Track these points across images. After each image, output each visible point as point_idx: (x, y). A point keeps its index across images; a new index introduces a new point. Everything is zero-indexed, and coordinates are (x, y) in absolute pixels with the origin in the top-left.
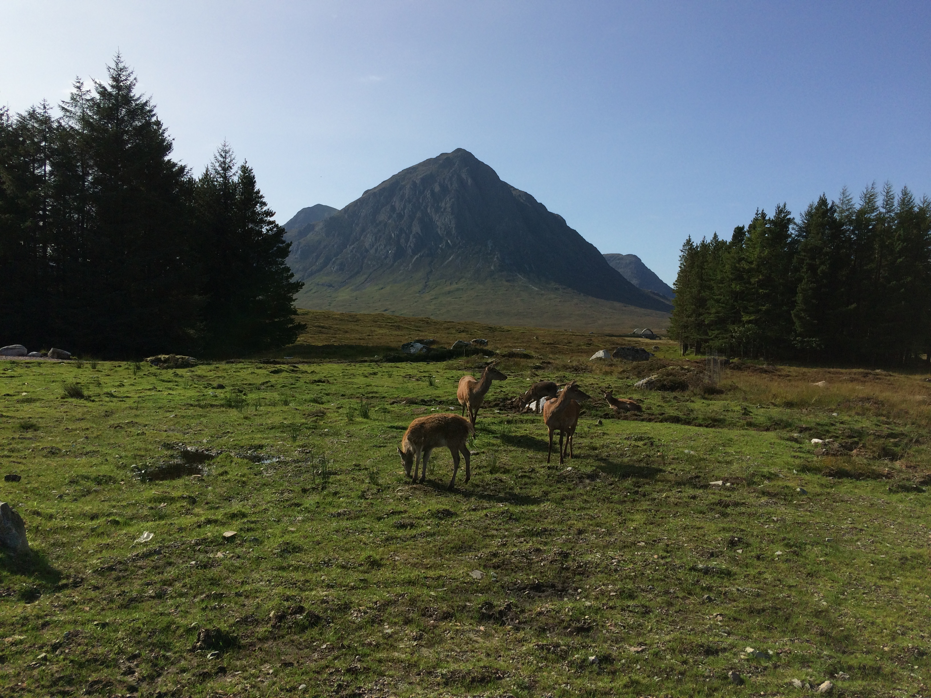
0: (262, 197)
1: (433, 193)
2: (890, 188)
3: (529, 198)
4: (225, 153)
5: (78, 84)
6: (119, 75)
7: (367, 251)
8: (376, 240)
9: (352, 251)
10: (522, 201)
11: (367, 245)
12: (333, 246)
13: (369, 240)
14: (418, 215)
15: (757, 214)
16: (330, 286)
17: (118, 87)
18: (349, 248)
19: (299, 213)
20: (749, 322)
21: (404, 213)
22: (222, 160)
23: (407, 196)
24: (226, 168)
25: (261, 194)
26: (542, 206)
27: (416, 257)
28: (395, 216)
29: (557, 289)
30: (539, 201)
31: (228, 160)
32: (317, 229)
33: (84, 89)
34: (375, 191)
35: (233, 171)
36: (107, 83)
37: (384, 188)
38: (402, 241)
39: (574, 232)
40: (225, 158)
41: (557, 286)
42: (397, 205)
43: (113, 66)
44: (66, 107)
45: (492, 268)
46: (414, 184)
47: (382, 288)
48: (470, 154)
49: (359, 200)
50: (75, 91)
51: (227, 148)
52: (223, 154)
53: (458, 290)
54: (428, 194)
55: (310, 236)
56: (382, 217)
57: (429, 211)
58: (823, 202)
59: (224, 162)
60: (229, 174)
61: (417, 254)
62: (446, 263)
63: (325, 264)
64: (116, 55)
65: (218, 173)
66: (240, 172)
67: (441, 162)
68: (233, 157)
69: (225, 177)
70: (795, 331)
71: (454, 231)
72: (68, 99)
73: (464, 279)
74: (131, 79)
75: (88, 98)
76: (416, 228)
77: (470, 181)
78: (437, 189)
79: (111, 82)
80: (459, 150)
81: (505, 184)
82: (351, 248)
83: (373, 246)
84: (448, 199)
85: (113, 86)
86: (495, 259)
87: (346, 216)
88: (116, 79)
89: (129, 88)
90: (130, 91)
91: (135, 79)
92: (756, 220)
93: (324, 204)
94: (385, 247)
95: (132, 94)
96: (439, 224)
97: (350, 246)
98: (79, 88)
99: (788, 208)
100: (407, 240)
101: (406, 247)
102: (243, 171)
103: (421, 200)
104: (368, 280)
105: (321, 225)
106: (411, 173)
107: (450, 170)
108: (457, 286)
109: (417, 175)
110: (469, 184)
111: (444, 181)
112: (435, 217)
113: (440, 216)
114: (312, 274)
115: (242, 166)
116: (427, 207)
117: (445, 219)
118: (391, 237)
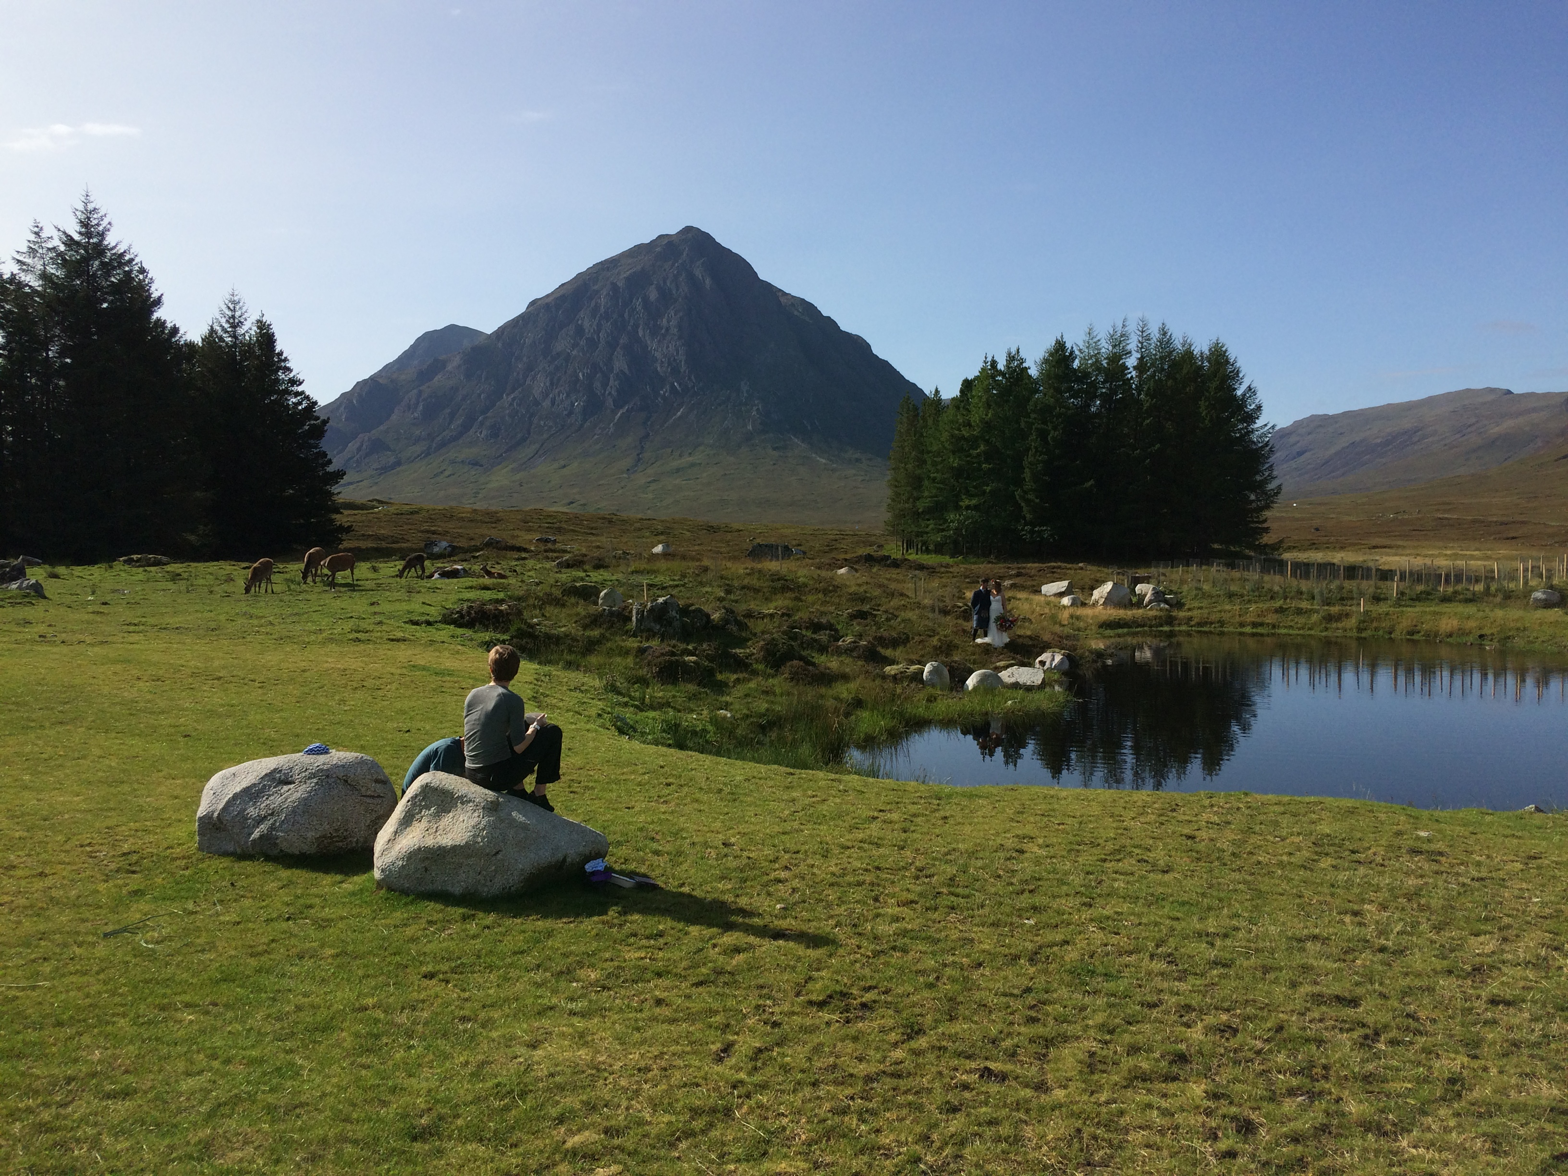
0: (286, 360)
1: (646, 302)
2: (1145, 325)
3: (809, 308)
4: (234, 304)
5: (36, 229)
6: (89, 218)
7: (537, 403)
8: (552, 384)
9: (511, 404)
10: (796, 313)
11: (537, 392)
12: (480, 395)
13: (539, 385)
14: (621, 341)
15: (985, 362)
16: (475, 464)
17: (88, 235)
18: (506, 399)
19: (419, 341)
20: (968, 508)
21: (599, 337)
22: (230, 313)
23: (602, 310)
24: (235, 323)
25: (284, 355)
26: (830, 323)
27: (621, 412)
28: (583, 343)
29: (858, 460)
30: (825, 314)
31: (237, 314)
32: (449, 367)
33: (44, 235)
34: (547, 301)
35: (245, 328)
36: (74, 230)
37: (564, 296)
38: (597, 384)
39: (886, 365)
40: (234, 310)
41: (858, 455)
42: (586, 324)
43: (81, 207)
44: (21, 258)
45: (750, 427)
46: (615, 287)
47: (564, 466)
48: (707, 236)
49: (521, 317)
50: (32, 237)
51: (236, 298)
52: (231, 307)
53: (693, 465)
54: (638, 303)
55: (438, 380)
56: (561, 345)
57: (641, 334)
58: (1060, 346)
59: (233, 317)
60: (240, 331)
61: (622, 407)
62: (671, 421)
63: (466, 428)
64: (84, 193)
65: (226, 332)
66: (255, 328)
67: (658, 249)
68: (244, 309)
69: (235, 336)
70: (1024, 518)
71: (683, 368)
72: (25, 249)
73: (701, 448)
74: (104, 223)
75: (50, 246)
76: (620, 364)
77: (708, 282)
78: (653, 295)
79: (78, 228)
80: (688, 230)
81: (768, 286)
82: (510, 399)
83: (547, 395)
84: (672, 313)
85: (80, 233)
86: (754, 413)
87: (500, 345)
88: (85, 224)
89: (102, 235)
90: (103, 239)
91: (110, 223)
92: (983, 370)
93: (461, 324)
94: (568, 395)
95: (106, 243)
96: (658, 355)
97: (508, 395)
98: (37, 234)
99: (1023, 354)
100: (605, 385)
101: (603, 395)
102: (258, 327)
103: (626, 315)
104: (541, 452)
105: (456, 361)
106: (608, 269)
107: (673, 265)
108: (691, 459)
109: (619, 274)
110: (708, 287)
111: (665, 282)
112: (652, 344)
113: (659, 341)
114: (443, 444)
115: (258, 321)
116: (638, 327)
117: (668, 347)
118: (578, 379)
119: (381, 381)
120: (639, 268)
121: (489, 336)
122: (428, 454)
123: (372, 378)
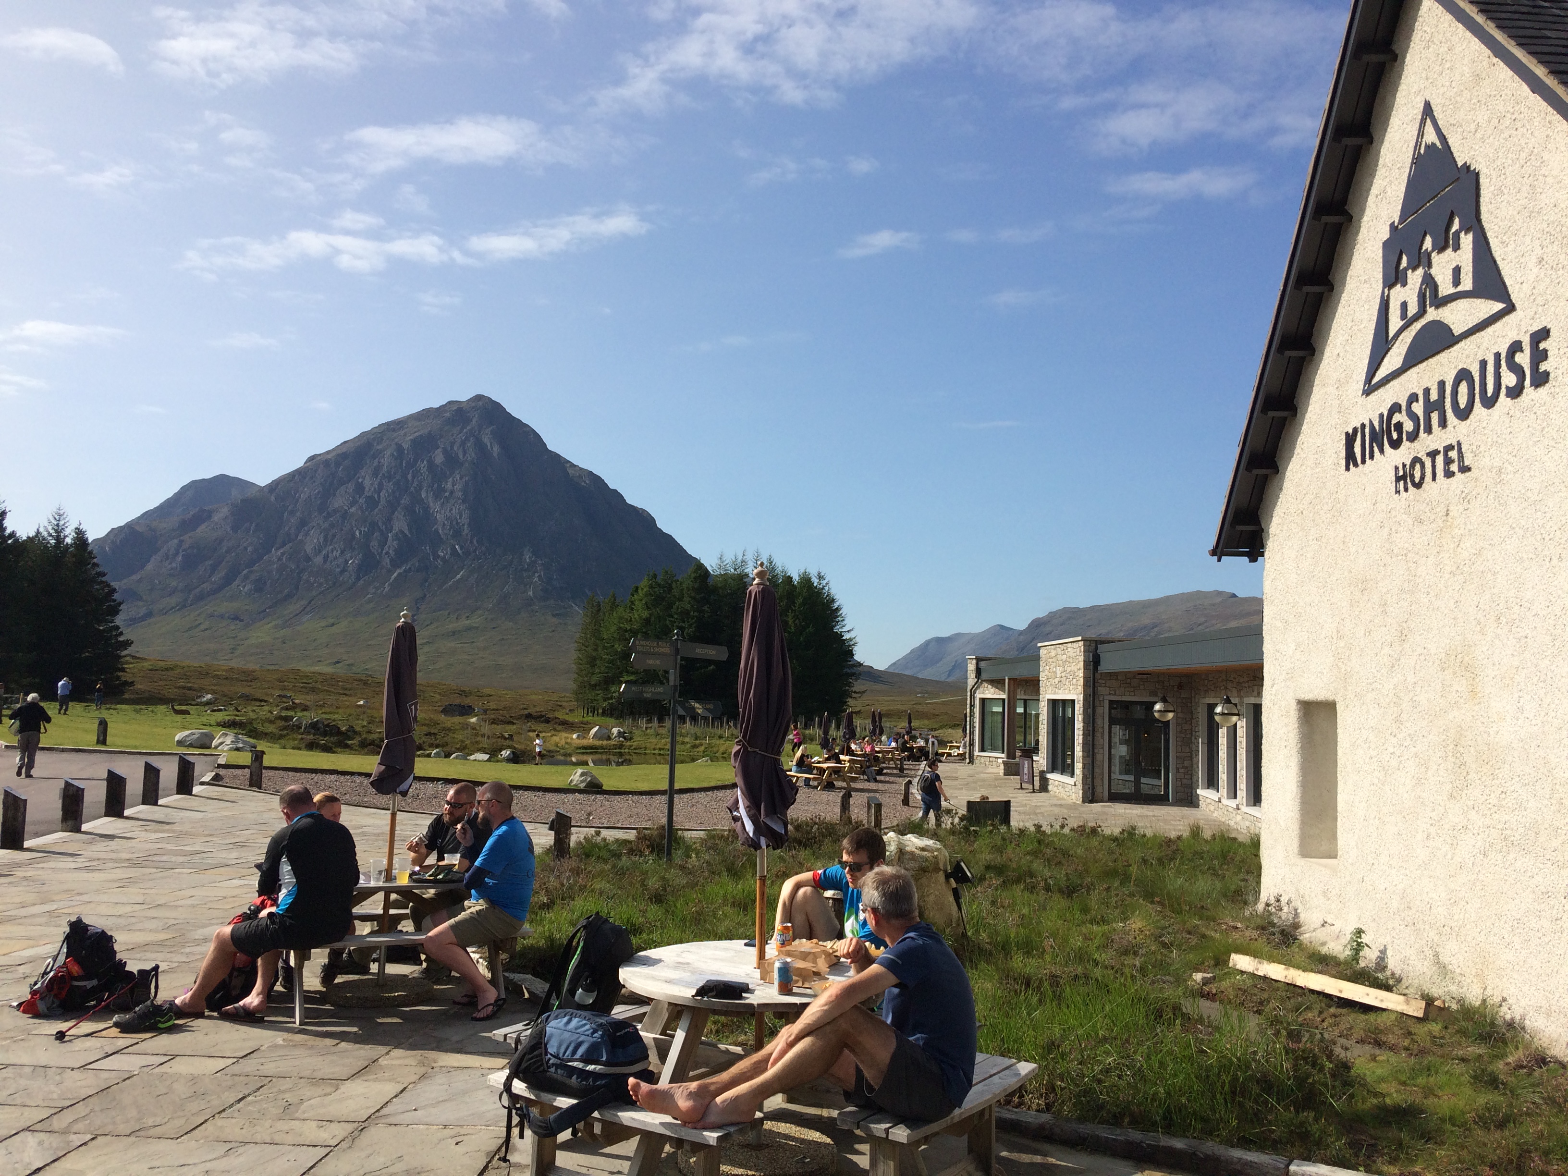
1: (431, 465)
3: (597, 481)
4: (59, 516)
7: (308, 559)
8: (326, 540)
9: (280, 559)
10: (582, 485)
11: (309, 548)
12: (246, 548)
13: (312, 541)
14: (403, 502)
16: (236, 618)
18: (275, 554)
19: (185, 489)
21: (379, 496)
22: (55, 522)
23: (385, 469)
24: (59, 530)
26: (616, 496)
27: (398, 571)
28: (362, 501)
30: (612, 486)
31: (62, 523)
32: (216, 518)
34: (329, 456)
35: (66, 533)
37: (344, 453)
38: (374, 544)
39: (669, 540)
40: (59, 520)
42: (367, 483)
45: (531, 593)
46: (399, 448)
47: (333, 625)
48: (498, 405)
49: (298, 472)
51: (61, 512)
53: (469, 629)
54: (423, 466)
55: (202, 530)
56: (339, 501)
57: (423, 495)
59: (58, 525)
60: (62, 535)
61: (399, 567)
62: (450, 583)
63: (228, 580)
66: (73, 534)
67: (448, 414)
68: (67, 519)
69: (57, 539)
71: (466, 530)
73: (480, 612)
76: (400, 524)
77: (496, 450)
78: (439, 458)
80: (479, 398)
81: (556, 457)
82: (279, 553)
83: (320, 551)
84: (458, 477)
86: (536, 579)
87: (273, 498)
94: (342, 552)
96: (440, 517)
97: (277, 549)
100: (383, 543)
101: (380, 554)
102: (76, 533)
103: (410, 477)
104: (308, 609)
105: (225, 511)
106: (394, 430)
107: (462, 429)
108: (468, 622)
109: (405, 435)
110: (495, 455)
111: (452, 447)
112: (435, 506)
113: (442, 505)
114: (200, 598)
115: (76, 529)
116: (421, 489)
117: (451, 510)
118: (353, 536)
119: (137, 528)
120: (426, 431)
121: (262, 489)
122: (184, 606)
123: (129, 526)
